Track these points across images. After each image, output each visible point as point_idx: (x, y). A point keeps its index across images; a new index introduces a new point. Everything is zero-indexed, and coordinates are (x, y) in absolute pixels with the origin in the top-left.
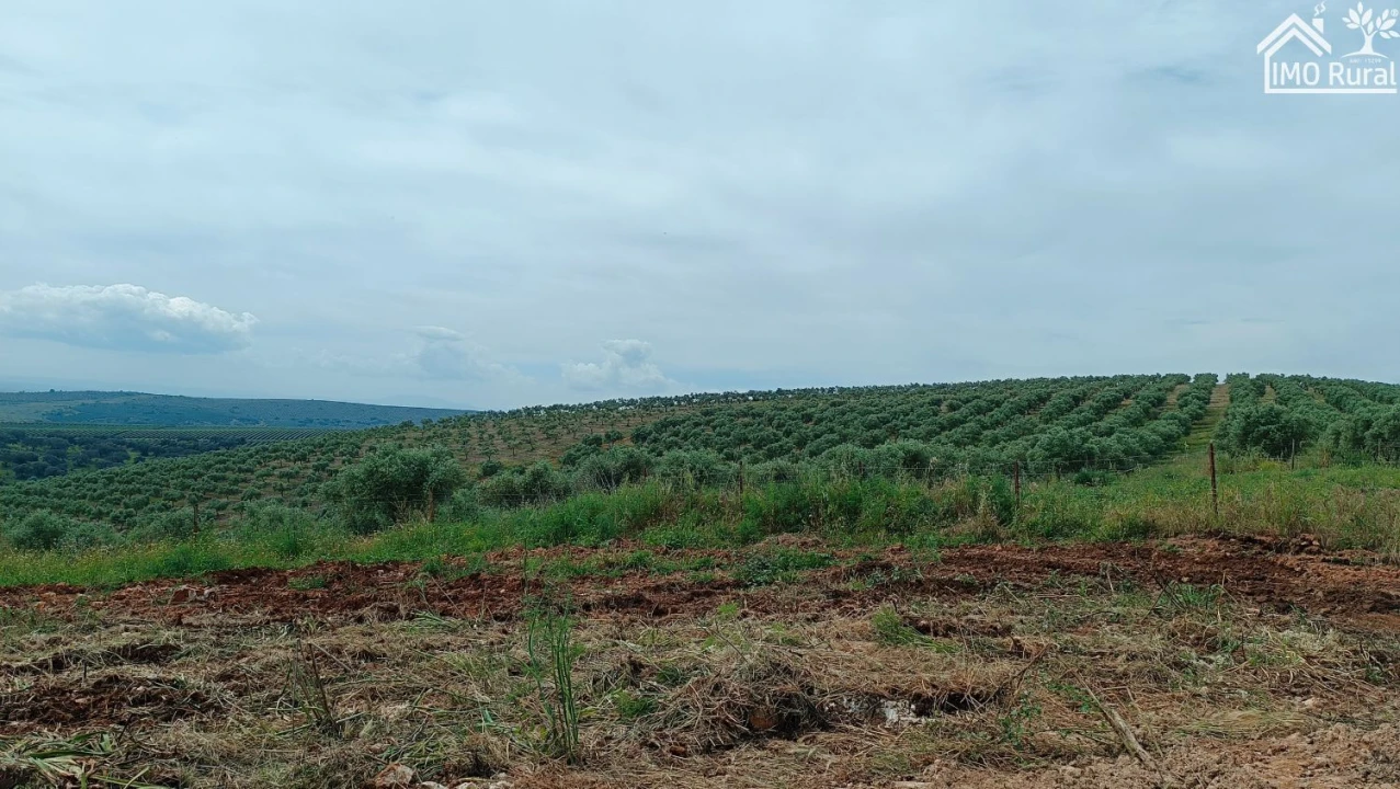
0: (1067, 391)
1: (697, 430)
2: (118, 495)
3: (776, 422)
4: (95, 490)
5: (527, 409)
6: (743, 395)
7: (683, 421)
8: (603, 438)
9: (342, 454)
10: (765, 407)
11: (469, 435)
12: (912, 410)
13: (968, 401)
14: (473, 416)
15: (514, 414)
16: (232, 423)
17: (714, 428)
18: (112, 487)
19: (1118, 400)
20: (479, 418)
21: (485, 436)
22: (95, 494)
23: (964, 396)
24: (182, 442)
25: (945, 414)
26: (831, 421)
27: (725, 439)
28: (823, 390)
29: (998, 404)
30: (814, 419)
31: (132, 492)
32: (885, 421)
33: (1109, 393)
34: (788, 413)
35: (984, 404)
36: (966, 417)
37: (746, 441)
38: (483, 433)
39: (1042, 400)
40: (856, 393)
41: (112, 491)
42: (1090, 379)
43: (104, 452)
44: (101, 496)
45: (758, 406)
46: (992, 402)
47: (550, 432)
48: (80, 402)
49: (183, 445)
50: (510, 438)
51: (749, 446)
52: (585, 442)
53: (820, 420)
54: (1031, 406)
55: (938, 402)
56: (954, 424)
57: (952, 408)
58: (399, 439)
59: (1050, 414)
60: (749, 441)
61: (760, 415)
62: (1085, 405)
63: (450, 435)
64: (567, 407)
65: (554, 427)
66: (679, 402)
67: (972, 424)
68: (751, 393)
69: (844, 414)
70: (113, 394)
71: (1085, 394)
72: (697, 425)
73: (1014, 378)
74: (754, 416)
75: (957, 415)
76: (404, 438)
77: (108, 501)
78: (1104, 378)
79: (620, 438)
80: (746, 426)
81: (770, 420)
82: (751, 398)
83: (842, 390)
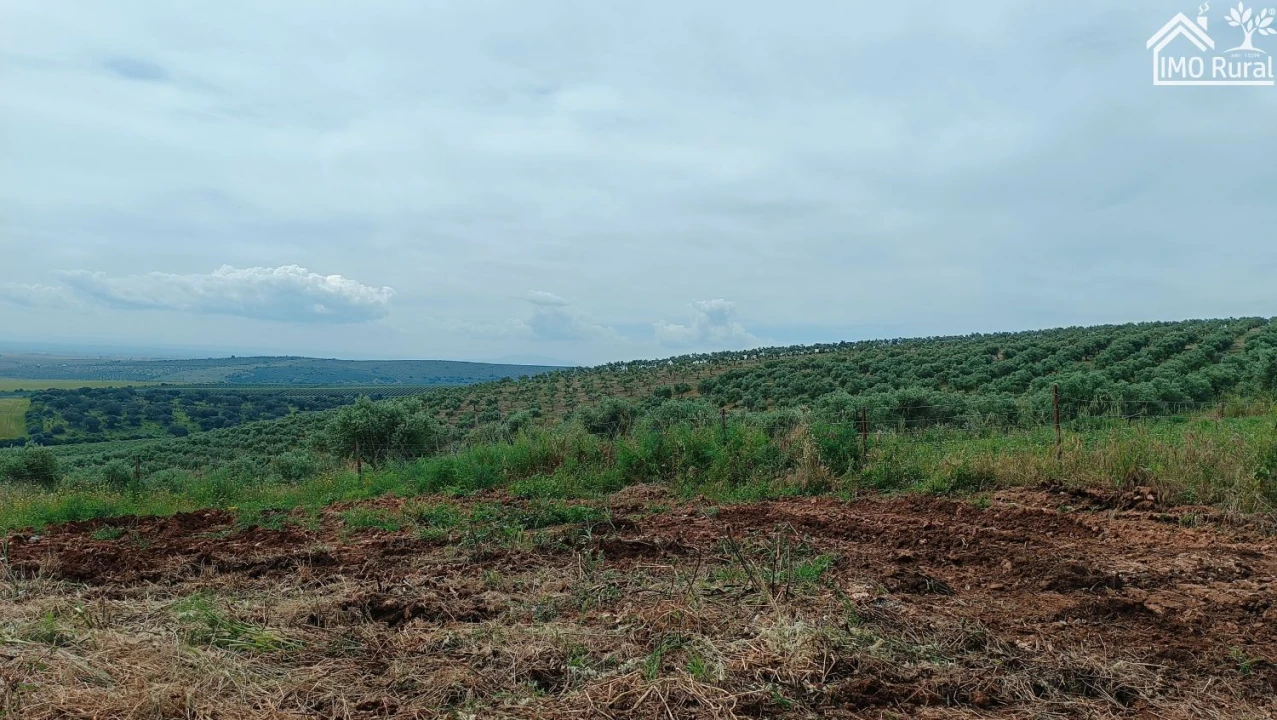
0: (1127, 338)
1: (759, 381)
2: (263, 444)
3: (834, 372)
4: (246, 440)
5: (610, 364)
6: (808, 348)
7: (747, 373)
8: (673, 388)
9: (446, 407)
10: (826, 360)
11: (556, 389)
12: (967, 359)
13: (1024, 348)
14: (563, 372)
15: (599, 370)
16: (374, 382)
17: (775, 379)
18: (259, 437)
19: (1183, 344)
20: (568, 373)
21: (571, 389)
22: (246, 444)
23: (1020, 344)
24: (331, 398)
25: (999, 361)
26: (887, 371)
27: (782, 389)
28: (887, 341)
29: (1054, 351)
30: (871, 369)
31: (275, 442)
32: (938, 370)
33: (1170, 338)
34: (846, 364)
35: (1039, 351)
36: (1018, 364)
37: (803, 391)
38: (568, 387)
39: (1101, 346)
40: (918, 343)
41: (260, 441)
42: (1158, 324)
43: (270, 408)
44: (250, 445)
45: (819, 358)
46: (1048, 349)
47: (627, 385)
48: (255, 365)
49: (332, 401)
50: (590, 391)
51: (806, 396)
52: (656, 393)
53: (876, 370)
54: (1088, 352)
55: (994, 351)
56: (1007, 371)
57: (1008, 356)
58: (496, 393)
59: (1106, 360)
60: (806, 391)
61: (819, 367)
62: (1144, 351)
63: (541, 389)
64: (645, 362)
65: (631, 380)
66: (749, 356)
67: (1023, 371)
68: (817, 346)
69: (899, 363)
70: (281, 359)
71: (1147, 339)
72: (759, 376)
73: (1077, 326)
74: (814, 367)
75: (1009, 362)
76: (501, 392)
77: (256, 449)
78: (1174, 323)
79: (687, 389)
80: (805, 376)
81: (830, 370)
82: (817, 350)
83: (905, 340)
